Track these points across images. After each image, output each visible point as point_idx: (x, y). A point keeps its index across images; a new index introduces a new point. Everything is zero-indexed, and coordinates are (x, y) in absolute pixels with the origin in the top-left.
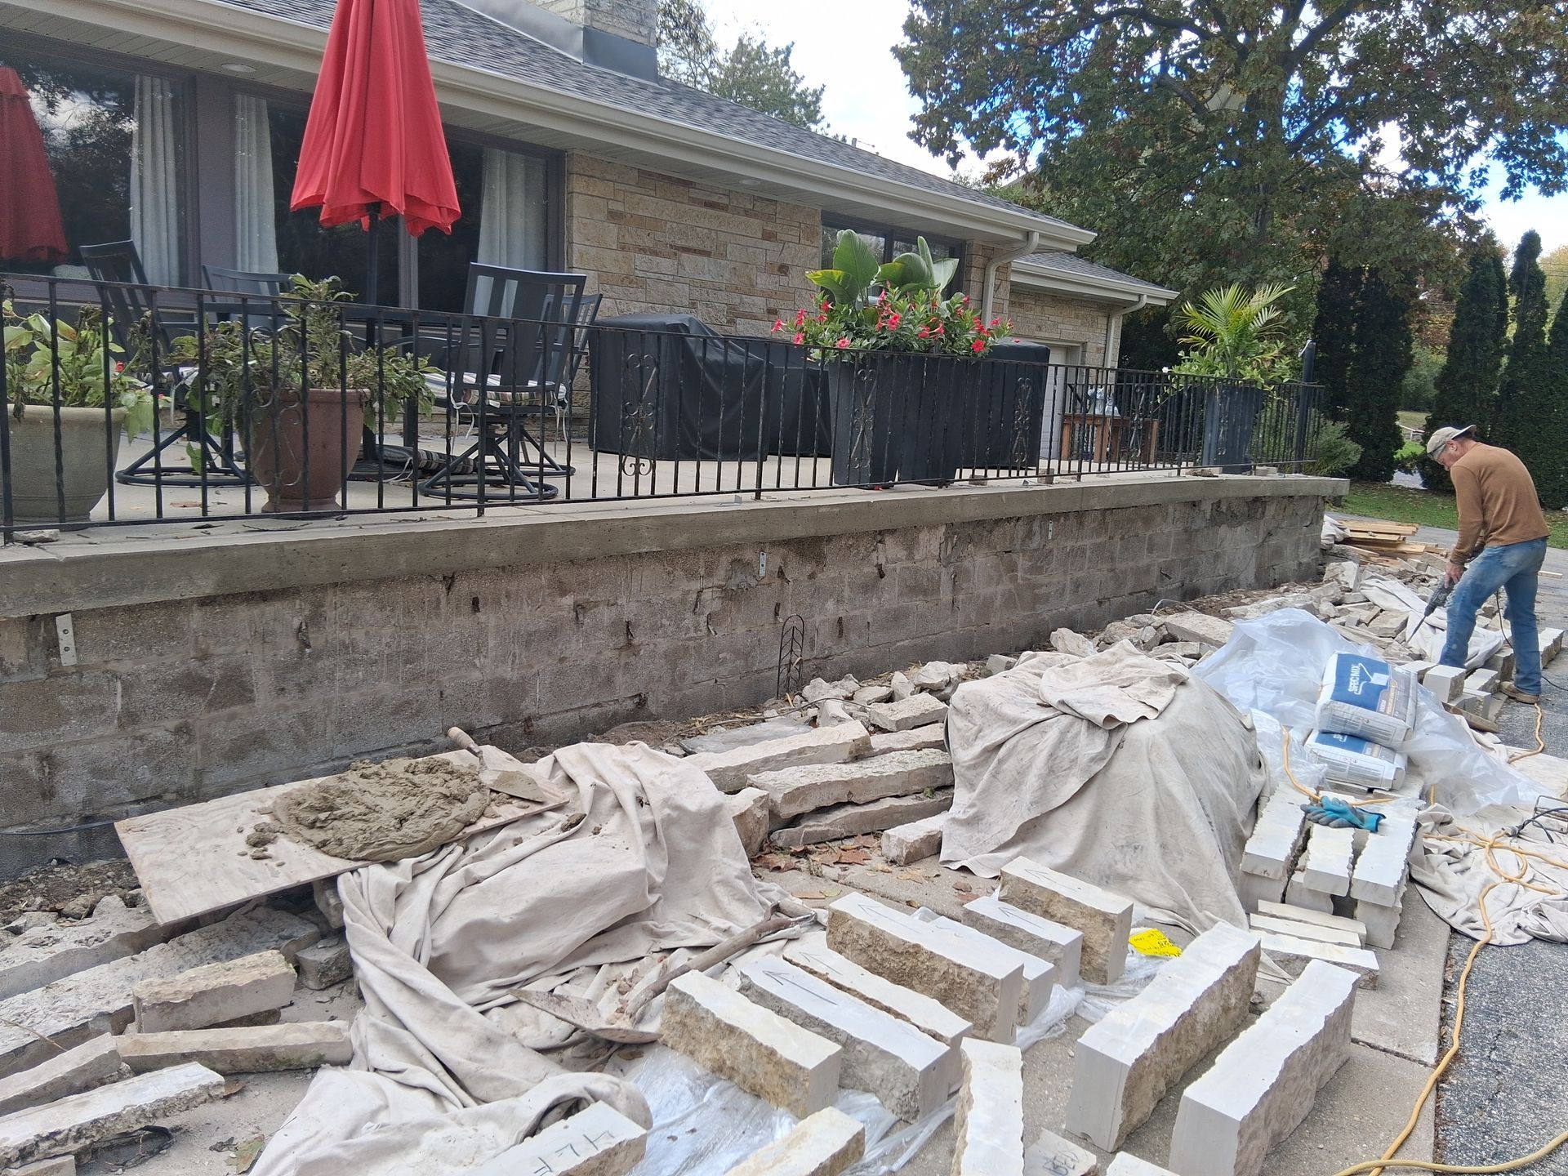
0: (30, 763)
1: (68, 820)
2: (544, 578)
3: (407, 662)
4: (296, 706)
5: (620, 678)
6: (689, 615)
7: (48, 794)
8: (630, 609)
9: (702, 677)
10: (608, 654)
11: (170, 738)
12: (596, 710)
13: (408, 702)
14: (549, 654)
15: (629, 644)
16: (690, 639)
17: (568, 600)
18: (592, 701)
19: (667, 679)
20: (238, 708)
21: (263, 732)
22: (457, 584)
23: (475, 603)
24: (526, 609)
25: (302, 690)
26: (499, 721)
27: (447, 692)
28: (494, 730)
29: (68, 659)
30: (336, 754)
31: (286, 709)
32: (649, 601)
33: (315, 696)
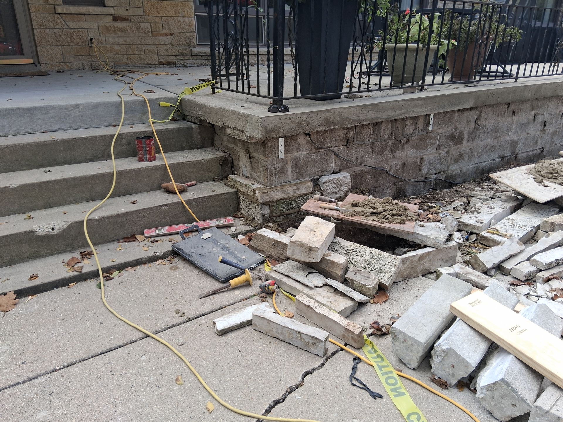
0: (418, 160)
1: (422, 178)
2: (529, 105)
3: (495, 133)
4: (471, 146)
5: (539, 142)
6: (559, 119)
7: (420, 170)
8: (546, 117)
9: (558, 142)
10: (539, 132)
11: (445, 154)
12: (532, 152)
13: (493, 146)
14: (525, 132)
15: (544, 129)
16: (558, 128)
17: (533, 113)
18: (531, 149)
19: (549, 143)
20: (459, 146)
21: (463, 154)
22: (510, 106)
23: (514, 112)
24: (524, 115)
25: (473, 141)
26: (510, 154)
27: (502, 143)
28: (509, 157)
29: (431, 128)
30: (476, 162)
31: (469, 146)
32: (551, 114)
33: (475, 143)
